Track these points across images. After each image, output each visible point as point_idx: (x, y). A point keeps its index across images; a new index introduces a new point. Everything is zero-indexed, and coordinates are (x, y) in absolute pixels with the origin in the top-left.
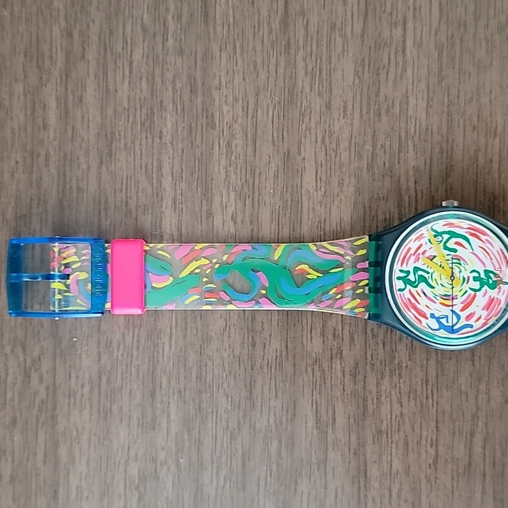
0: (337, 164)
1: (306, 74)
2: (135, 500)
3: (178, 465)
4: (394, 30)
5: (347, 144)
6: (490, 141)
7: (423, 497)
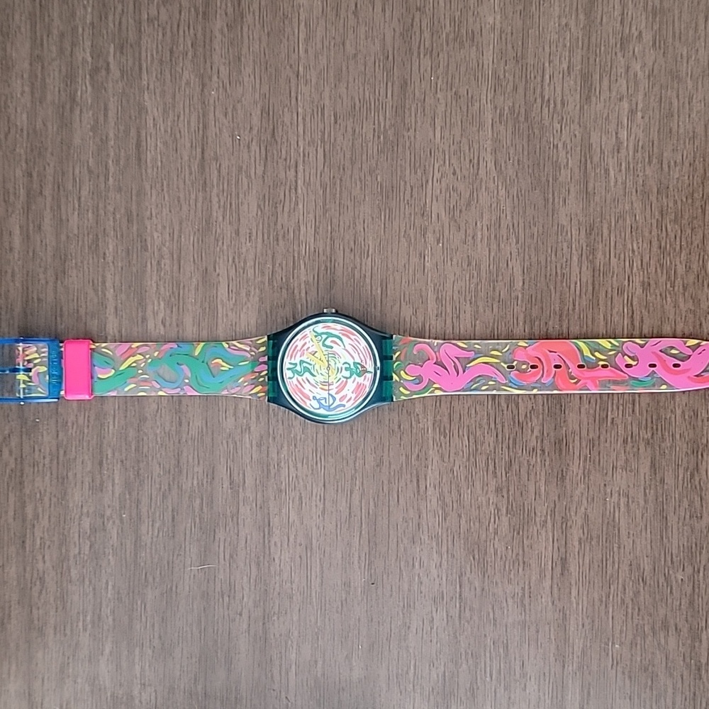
0: (245, 279)
1: (219, 207)
2: (87, 548)
3: (121, 520)
4: (288, 172)
5: (252, 264)
6: (364, 261)
7: (314, 541)
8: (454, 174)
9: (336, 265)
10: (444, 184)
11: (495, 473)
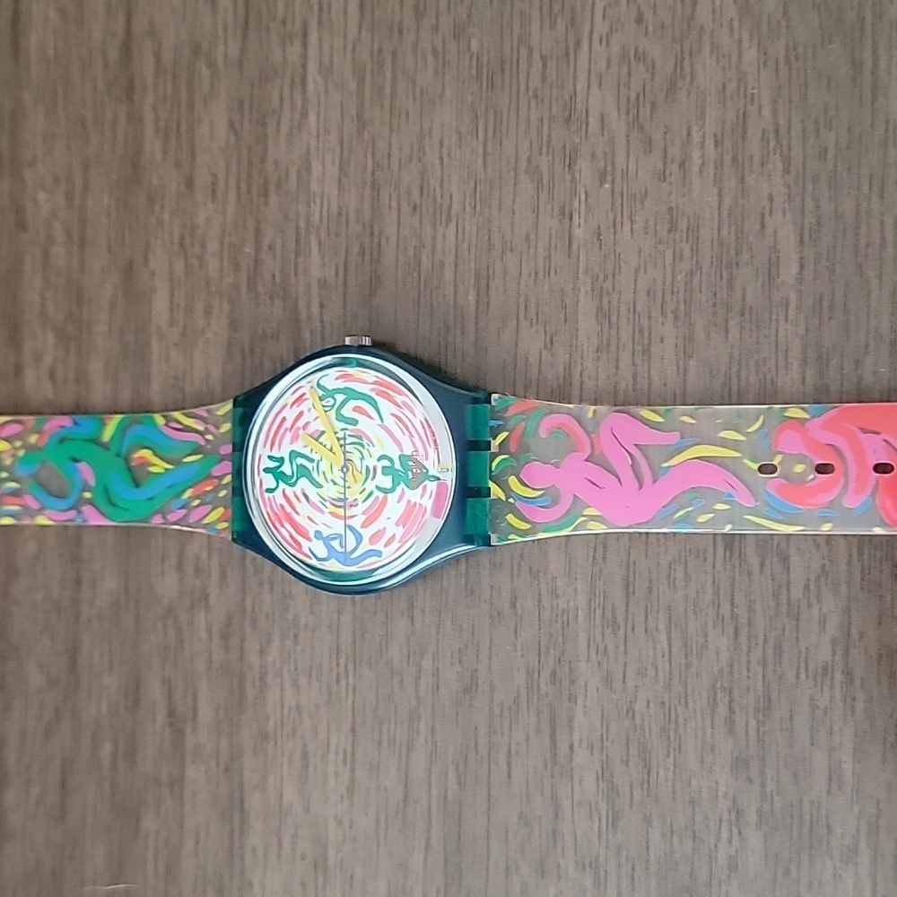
0: (203, 279)
1: (157, 132)
4: (288, 48)
5: (218, 247)
6: (440, 229)
7: (332, 853)
8: (640, 20)
9: (383, 242)
10: (615, 47)
11: (730, 722)
